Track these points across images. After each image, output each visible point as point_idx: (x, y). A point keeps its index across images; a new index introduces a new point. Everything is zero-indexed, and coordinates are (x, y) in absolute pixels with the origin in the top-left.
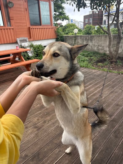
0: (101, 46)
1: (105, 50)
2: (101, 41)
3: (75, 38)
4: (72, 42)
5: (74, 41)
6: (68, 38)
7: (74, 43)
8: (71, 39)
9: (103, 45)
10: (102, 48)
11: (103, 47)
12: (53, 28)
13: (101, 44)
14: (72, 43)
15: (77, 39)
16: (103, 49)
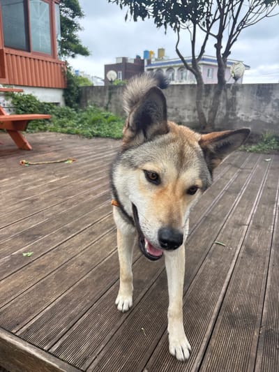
0: (172, 108)
1: (180, 117)
2: (171, 97)
3: (110, 89)
4: (103, 99)
5: (107, 96)
6: (91, 92)
7: (106, 101)
8: (99, 94)
9: (176, 105)
10: (175, 112)
11: (176, 109)
12: (57, 64)
13: (173, 102)
14: (103, 102)
15: (116, 93)
16: (177, 114)
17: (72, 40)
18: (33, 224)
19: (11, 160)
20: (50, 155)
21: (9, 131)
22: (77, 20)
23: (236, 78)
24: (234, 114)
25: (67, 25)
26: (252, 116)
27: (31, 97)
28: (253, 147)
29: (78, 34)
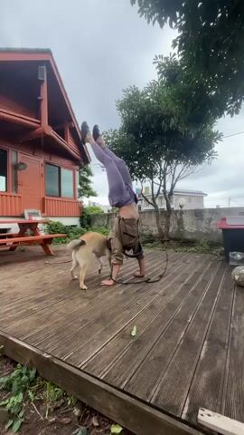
4: (104, 221)
5: (107, 220)
7: (106, 223)
8: (102, 219)
12: (76, 203)
14: (104, 223)
15: (112, 218)
17: (87, 188)
18: (41, 295)
19: (40, 262)
20: (64, 258)
21: (41, 244)
22: (89, 178)
23: (181, 207)
24: (183, 228)
25: (84, 180)
26: (194, 229)
27: (58, 223)
28: (193, 249)
29: (91, 185)
